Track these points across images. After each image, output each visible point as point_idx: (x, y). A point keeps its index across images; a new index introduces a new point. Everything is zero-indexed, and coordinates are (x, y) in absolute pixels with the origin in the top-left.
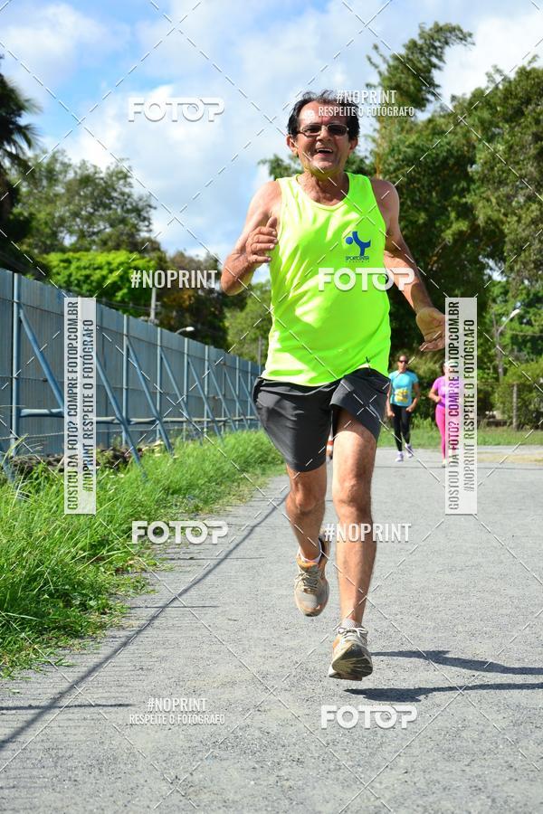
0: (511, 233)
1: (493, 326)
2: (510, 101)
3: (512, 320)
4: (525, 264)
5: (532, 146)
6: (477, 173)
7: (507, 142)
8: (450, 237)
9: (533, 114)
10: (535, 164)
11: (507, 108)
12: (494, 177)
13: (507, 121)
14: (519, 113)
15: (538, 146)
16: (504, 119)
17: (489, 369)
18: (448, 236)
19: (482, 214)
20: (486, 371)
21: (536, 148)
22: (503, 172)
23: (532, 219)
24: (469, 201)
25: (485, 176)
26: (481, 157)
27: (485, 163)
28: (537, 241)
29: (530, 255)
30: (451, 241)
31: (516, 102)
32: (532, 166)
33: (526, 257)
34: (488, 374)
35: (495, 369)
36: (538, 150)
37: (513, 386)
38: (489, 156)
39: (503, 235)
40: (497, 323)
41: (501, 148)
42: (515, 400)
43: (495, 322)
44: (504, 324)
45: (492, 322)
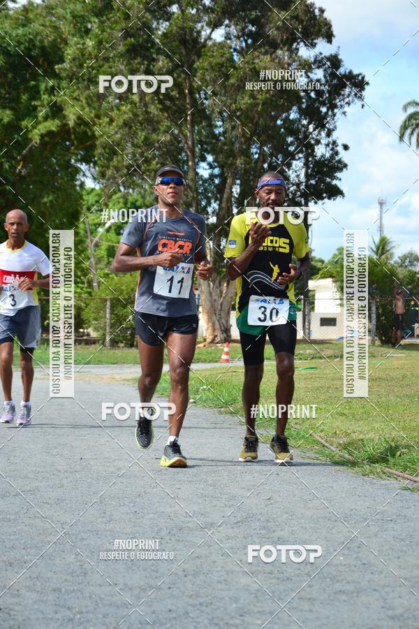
0: (102, 136)
1: (87, 237)
3: (108, 230)
4: (117, 169)
5: (121, 43)
6: (66, 69)
8: (37, 137)
10: (125, 63)
13: (97, 16)
15: (126, 42)
16: (93, 12)
17: (83, 283)
18: (35, 136)
19: (71, 114)
20: (81, 285)
21: (125, 45)
22: (93, 69)
23: (124, 120)
24: (59, 100)
25: (74, 74)
26: (70, 52)
27: (74, 59)
28: (130, 145)
29: (123, 160)
30: (38, 141)
32: (122, 64)
33: (118, 161)
34: (82, 289)
35: (90, 284)
36: (127, 47)
37: (106, 300)
38: (77, 52)
39: (94, 137)
40: (92, 233)
41: (90, 43)
42: (108, 316)
43: (89, 233)
44: (99, 235)
45: (86, 232)
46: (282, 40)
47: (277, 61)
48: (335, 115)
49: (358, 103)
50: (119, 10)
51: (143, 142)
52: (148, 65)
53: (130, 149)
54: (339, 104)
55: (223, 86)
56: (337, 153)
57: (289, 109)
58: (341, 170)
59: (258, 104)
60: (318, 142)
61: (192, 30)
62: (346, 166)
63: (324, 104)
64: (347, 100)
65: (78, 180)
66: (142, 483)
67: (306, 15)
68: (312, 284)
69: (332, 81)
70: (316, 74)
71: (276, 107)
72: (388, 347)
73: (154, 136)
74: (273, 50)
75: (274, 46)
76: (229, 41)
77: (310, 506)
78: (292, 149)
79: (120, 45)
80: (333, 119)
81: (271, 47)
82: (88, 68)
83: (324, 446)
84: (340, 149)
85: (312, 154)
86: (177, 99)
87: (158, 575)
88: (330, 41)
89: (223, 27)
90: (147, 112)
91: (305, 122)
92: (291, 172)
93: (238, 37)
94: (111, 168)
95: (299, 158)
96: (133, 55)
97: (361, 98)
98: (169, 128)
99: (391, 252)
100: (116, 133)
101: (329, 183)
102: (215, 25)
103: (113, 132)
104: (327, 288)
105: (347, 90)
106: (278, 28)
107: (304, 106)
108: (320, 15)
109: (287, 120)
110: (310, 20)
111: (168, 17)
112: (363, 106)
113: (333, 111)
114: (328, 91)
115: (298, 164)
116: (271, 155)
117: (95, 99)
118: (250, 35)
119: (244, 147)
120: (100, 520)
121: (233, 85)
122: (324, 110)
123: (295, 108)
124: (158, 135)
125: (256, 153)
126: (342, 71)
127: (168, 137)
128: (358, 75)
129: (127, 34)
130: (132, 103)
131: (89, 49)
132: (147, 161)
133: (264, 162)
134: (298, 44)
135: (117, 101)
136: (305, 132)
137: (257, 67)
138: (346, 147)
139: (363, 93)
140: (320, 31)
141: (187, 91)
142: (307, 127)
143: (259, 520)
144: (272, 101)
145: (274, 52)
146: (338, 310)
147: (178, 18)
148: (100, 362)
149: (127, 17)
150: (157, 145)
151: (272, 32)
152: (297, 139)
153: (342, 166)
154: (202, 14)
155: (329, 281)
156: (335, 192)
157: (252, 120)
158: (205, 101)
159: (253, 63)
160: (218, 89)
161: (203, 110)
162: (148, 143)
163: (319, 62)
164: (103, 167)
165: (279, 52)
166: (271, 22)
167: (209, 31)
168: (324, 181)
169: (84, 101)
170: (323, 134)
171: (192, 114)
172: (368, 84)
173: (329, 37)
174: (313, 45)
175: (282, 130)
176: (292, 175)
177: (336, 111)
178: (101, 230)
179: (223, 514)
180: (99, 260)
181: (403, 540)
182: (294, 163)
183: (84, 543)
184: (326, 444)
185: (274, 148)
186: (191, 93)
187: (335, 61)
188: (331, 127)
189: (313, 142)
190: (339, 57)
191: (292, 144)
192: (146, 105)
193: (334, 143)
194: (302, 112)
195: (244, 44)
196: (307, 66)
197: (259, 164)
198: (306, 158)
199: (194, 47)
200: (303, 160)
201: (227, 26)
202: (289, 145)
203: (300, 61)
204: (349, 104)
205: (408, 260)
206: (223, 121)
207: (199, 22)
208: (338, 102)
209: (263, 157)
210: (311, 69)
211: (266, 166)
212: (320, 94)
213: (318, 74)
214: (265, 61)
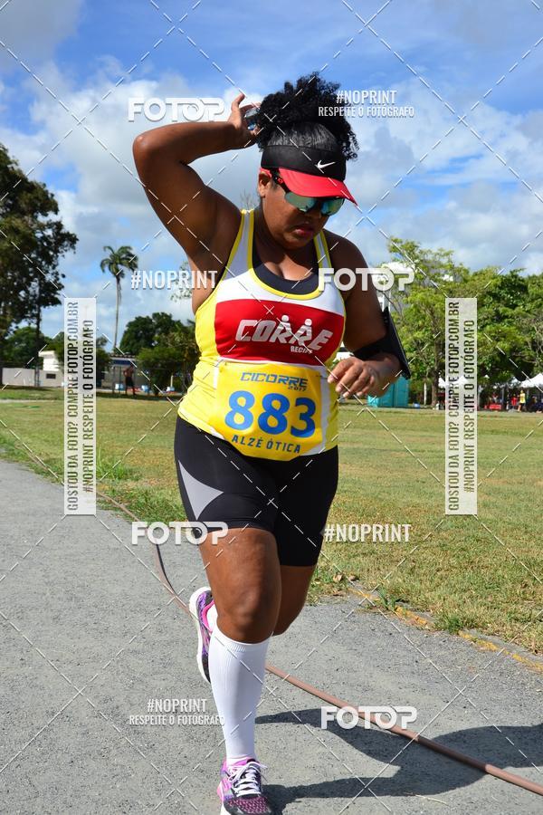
46: (28, 210)
47: (24, 222)
48: (57, 256)
49: (72, 251)
56: (58, 279)
57: (31, 251)
58: (60, 289)
60: (47, 272)
62: (63, 287)
63: (51, 250)
64: (65, 248)
67: (43, 197)
68: (41, 354)
69: (57, 237)
70: (47, 232)
75: (23, 213)
78: (31, 275)
80: (57, 259)
81: (21, 214)
84: (60, 277)
85: (43, 279)
88: (56, 213)
91: (40, 260)
95: (36, 281)
97: (74, 248)
101: (53, 297)
104: (50, 357)
105: (66, 243)
106: (26, 203)
107: (40, 250)
108: (52, 198)
110: (45, 200)
113: (57, 254)
114: (55, 243)
115: (34, 284)
116: (19, 278)
118: (8, 206)
122: (51, 253)
123: (34, 251)
125: (10, 276)
126: (63, 231)
128: (73, 235)
133: (15, 281)
134: (37, 213)
136: (40, 266)
137: (13, 225)
138: (64, 276)
139: (76, 245)
140: (51, 207)
142: (41, 263)
145: (23, 217)
146: (57, 370)
151: (24, 206)
153: (61, 287)
155: (52, 353)
156: (56, 302)
159: (10, 223)
163: (50, 225)
165: (26, 217)
166: (22, 199)
168: (49, 295)
170: (51, 267)
172: (77, 240)
173: (56, 211)
174: (46, 215)
175: (26, 263)
176: (30, 289)
182: (33, 283)
185: (21, 273)
187: (59, 226)
188: (55, 264)
189: (44, 272)
190: (62, 223)
193: (57, 273)
194: (39, 254)
196: (42, 227)
197: (11, 282)
198: (40, 281)
200: (38, 282)
202: (30, 273)
203: (38, 223)
204: (66, 251)
208: (60, 249)
209: (14, 279)
210: (44, 229)
211: (15, 284)
212: (49, 243)
213: (49, 232)
214: (17, 222)
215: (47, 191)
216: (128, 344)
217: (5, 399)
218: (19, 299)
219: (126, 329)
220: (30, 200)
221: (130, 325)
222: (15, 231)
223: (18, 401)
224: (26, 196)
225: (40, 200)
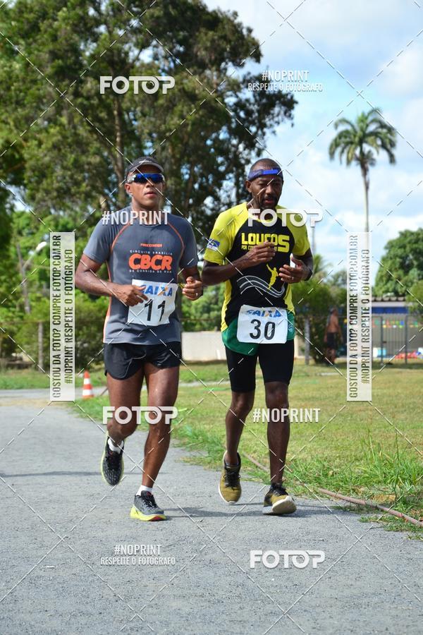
0: (31, 159)
1: (18, 261)
2: (26, 15)
3: (40, 253)
4: (47, 192)
5: (49, 65)
7: (23, 58)
9: (50, 30)
11: (22, 22)
12: (11, 98)
13: (23, 37)
14: (35, 28)
15: (54, 64)
16: (20, 34)
17: (15, 307)
20: (12, 309)
21: (53, 67)
22: (21, 91)
23: (53, 143)
28: (59, 167)
29: (52, 182)
31: (31, 16)
33: (48, 184)
34: (13, 312)
35: (22, 307)
36: (55, 69)
37: (39, 324)
38: (4, 75)
39: (22, 159)
40: (22, 256)
41: (17, 66)
42: (40, 340)
43: (20, 256)
44: (30, 258)
45: (17, 255)
46: (210, 61)
47: (205, 81)
48: (264, 134)
49: (288, 122)
50: (46, 31)
51: (73, 164)
52: (77, 88)
53: (59, 171)
54: (268, 123)
55: (152, 106)
57: (218, 129)
59: (188, 125)
60: (248, 162)
61: (119, 51)
63: (253, 123)
64: (276, 119)
65: (7, 203)
66: (74, 508)
67: (234, 34)
69: (260, 100)
70: (244, 94)
71: (205, 127)
72: (322, 366)
73: (84, 158)
74: (201, 70)
75: (202, 66)
76: (156, 62)
77: (243, 527)
78: (222, 169)
79: (47, 67)
80: (263, 139)
81: (199, 67)
82: (15, 90)
83: (257, 467)
85: (242, 174)
86: (107, 120)
87: (89, 600)
88: (258, 61)
89: (151, 48)
90: (76, 134)
91: (234, 142)
92: (222, 192)
93: (166, 58)
94: (41, 191)
95: (230, 178)
96: (61, 77)
97: (290, 116)
98: (98, 149)
99: (323, 271)
100: (45, 155)
102: (143, 46)
103: (42, 155)
105: (277, 109)
106: (206, 49)
107: (233, 126)
108: (248, 35)
109: (217, 139)
110: (238, 40)
111: (96, 38)
112: (293, 125)
113: (262, 130)
114: (258, 111)
116: (202, 175)
117: (23, 122)
118: (178, 55)
119: (175, 167)
120: (32, 546)
121: (162, 105)
122: (253, 129)
123: (224, 128)
124: (87, 157)
125: (187, 173)
127: (98, 159)
128: (287, 95)
129: (54, 55)
130: (61, 125)
131: (17, 72)
132: (77, 184)
133: (195, 182)
134: (227, 64)
135: (46, 123)
136: (235, 152)
137: (186, 88)
139: (293, 112)
140: (247, 51)
141: (115, 113)
142: (236, 147)
143: (191, 543)
144: (201, 121)
145: (203, 72)
147: (105, 39)
148: (32, 387)
149: (55, 38)
150: (86, 167)
151: (202, 54)
152: (227, 159)
154: (129, 35)
157: (181, 140)
158: (134, 122)
159: (182, 84)
160: (147, 109)
161: (133, 132)
162: (78, 165)
163: (247, 81)
164: (32, 189)
165: (208, 72)
166: (199, 42)
167: (136, 52)
169: (12, 123)
170: (253, 154)
171: (122, 136)
172: (297, 103)
173: (257, 57)
174: (242, 66)
175: (212, 150)
176: (222, 194)
177: (265, 130)
178: (32, 253)
179: (154, 538)
180: (31, 284)
181: (334, 560)
182: (225, 183)
183: (15, 569)
184: (259, 465)
185: (204, 168)
186: (120, 114)
188: (261, 147)
189: (243, 162)
191: (222, 164)
192: (75, 127)
194: (231, 132)
195: (172, 65)
196: (235, 87)
197: (190, 185)
198: (237, 177)
199: (122, 68)
200: (234, 180)
201: (155, 46)
202: (219, 165)
203: (228, 81)
204: (278, 123)
205: (340, 279)
206: (152, 142)
207: (127, 43)
208: (267, 121)
209: (193, 178)
210: (239, 89)
211: (196, 186)
212: (249, 113)
213: (247, 94)
214: (193, 81)
215: (240, 25)
216: (389, 278)
217: (190, 381)
218: (203, 213)
219: (384, 253)
220: (213, 41)
221: (391, 245)
222: (191, 97)
223: (214, 383)
224: (206, 37)
225: (229, 42)
